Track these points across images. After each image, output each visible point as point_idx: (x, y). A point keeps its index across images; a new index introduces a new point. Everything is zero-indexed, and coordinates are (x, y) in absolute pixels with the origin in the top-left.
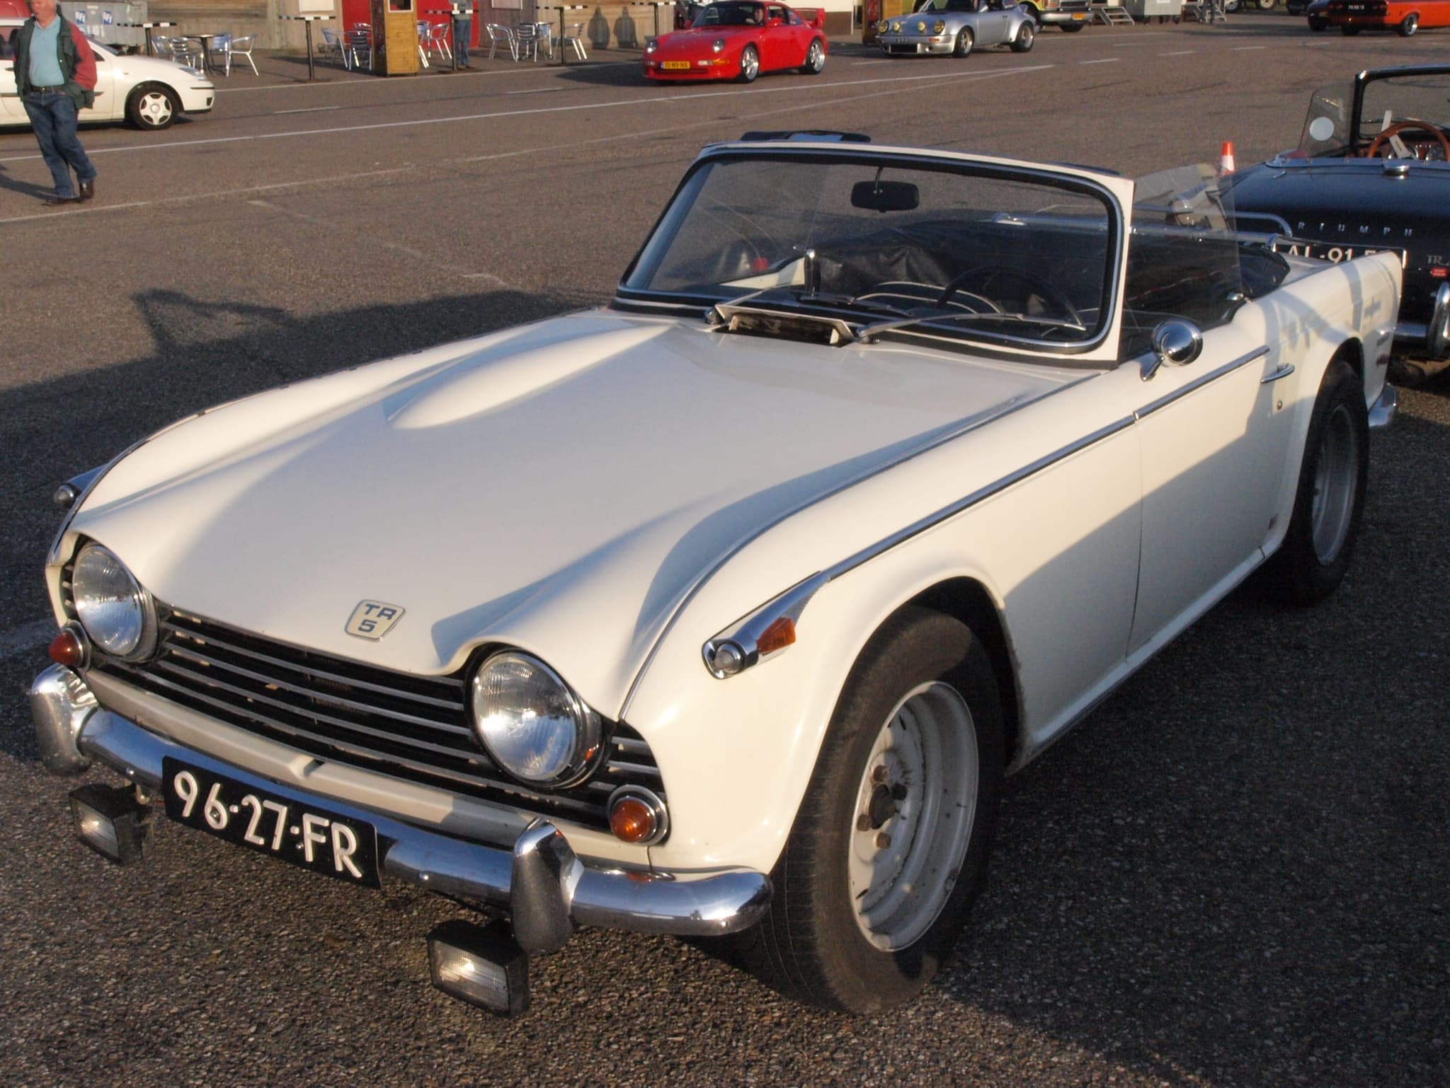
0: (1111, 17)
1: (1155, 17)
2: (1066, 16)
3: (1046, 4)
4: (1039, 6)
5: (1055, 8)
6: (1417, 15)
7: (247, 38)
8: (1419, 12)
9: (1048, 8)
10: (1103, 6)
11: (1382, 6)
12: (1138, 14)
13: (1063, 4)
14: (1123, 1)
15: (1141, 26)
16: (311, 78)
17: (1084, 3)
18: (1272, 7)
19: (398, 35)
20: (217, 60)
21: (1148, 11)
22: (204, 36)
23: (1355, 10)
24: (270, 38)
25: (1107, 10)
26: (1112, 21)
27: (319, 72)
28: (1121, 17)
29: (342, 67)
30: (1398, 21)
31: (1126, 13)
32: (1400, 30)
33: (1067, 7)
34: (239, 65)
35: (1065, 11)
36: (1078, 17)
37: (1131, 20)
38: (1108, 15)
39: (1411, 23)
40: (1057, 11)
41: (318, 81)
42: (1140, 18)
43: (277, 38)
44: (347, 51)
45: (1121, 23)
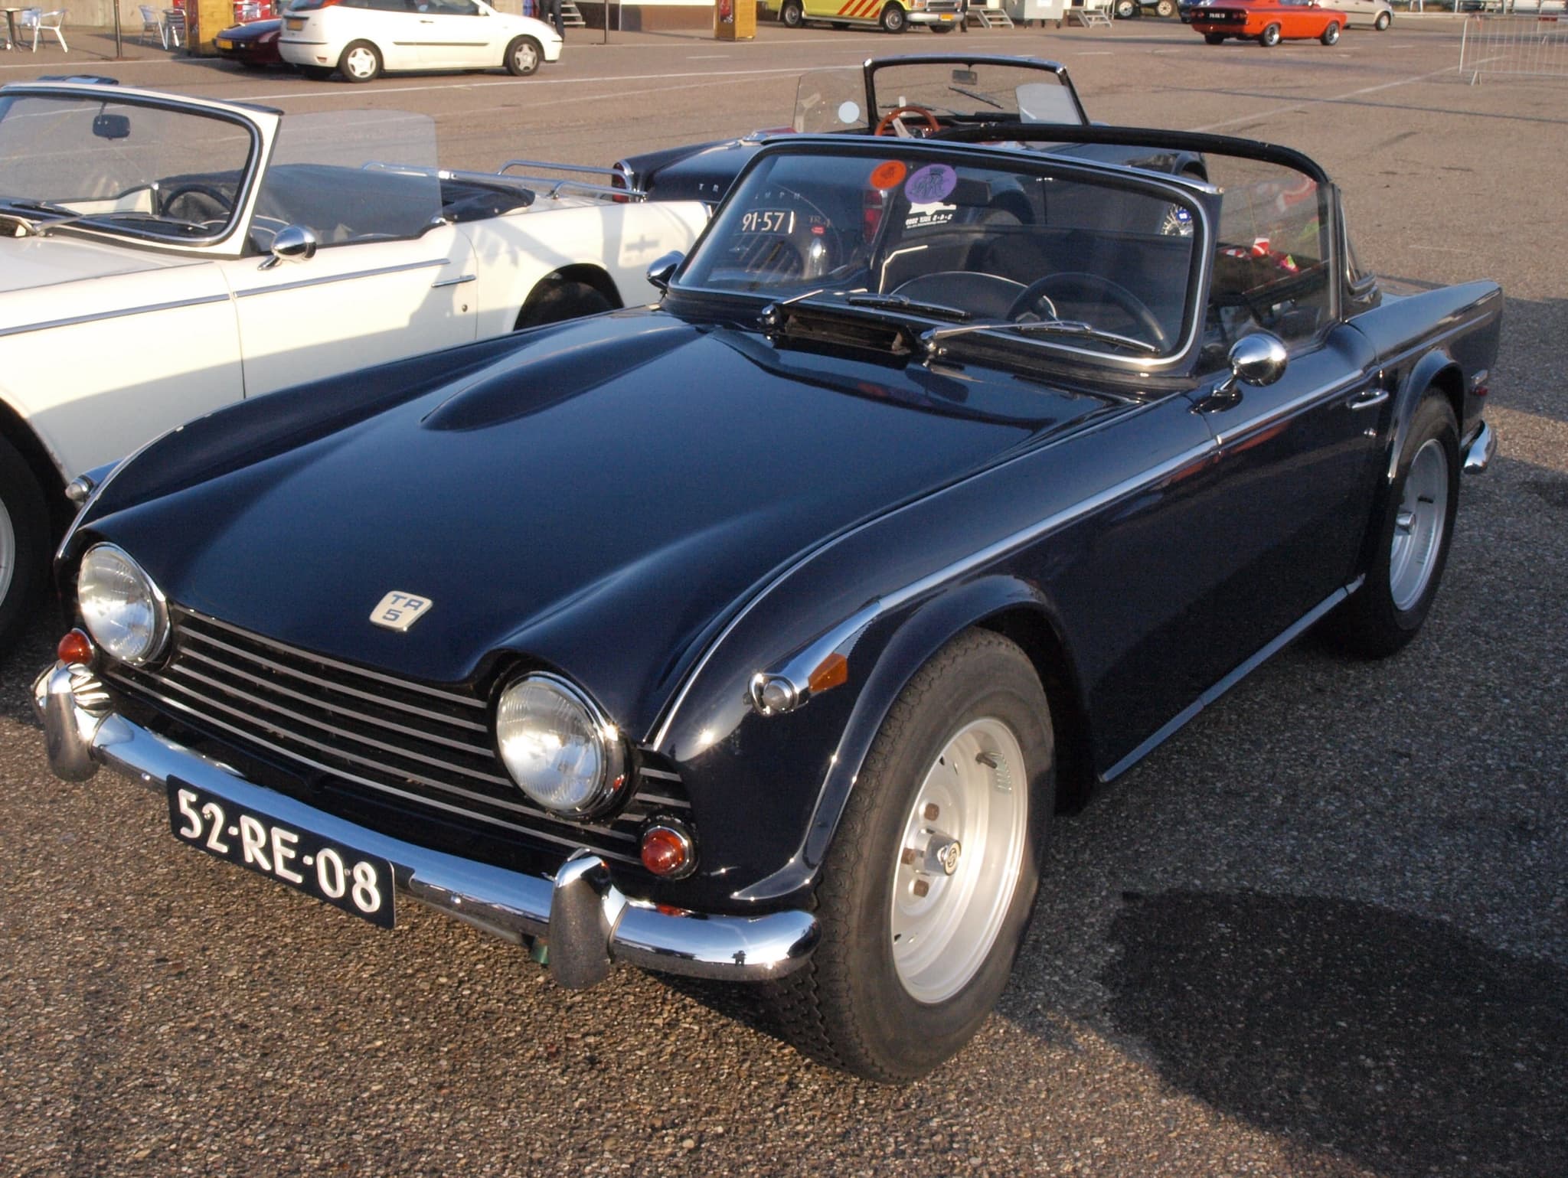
0: (990, 19)
1: (1036, 20)
2: (934, 17)
3: (913, 3)
4: (906, 6)
5: (922, 8)
6: (1279, 26)
7: (55, 13)
8: (1281, 22)
9: (916, 7)
10: (981, 8)
11: (1241, 15)
12: (1018, 17)
13: (931, 4)
14: (1004, 4)
15: (1021, 30)
16: (119, 56)
17: (953, 4)
18: (1170, 15)
19: (212, 14)
20: (26, 36)
21: (1028, 15)
22: (10, 10)
23: (1216, 19)
24: (93, 15)
25: (986, 12)
26: (991, 23)
27: (128, 49)
28: (1001, 20)
29: (160, 46)
30: (1258, 30)
31: (1006, 16)
32: (1261, 40)
33: (935, 7)
34: (48, 42)
35: (932, 12)
36: (946, 18)
37: (1011, 23)
38: (986, 17)
39: (1272, 33)
40: (925, 11)
41: (126, 59)
42: (1019, 22)
43: (100, 14)
44: (164, 30)
45: (1002, 26)
